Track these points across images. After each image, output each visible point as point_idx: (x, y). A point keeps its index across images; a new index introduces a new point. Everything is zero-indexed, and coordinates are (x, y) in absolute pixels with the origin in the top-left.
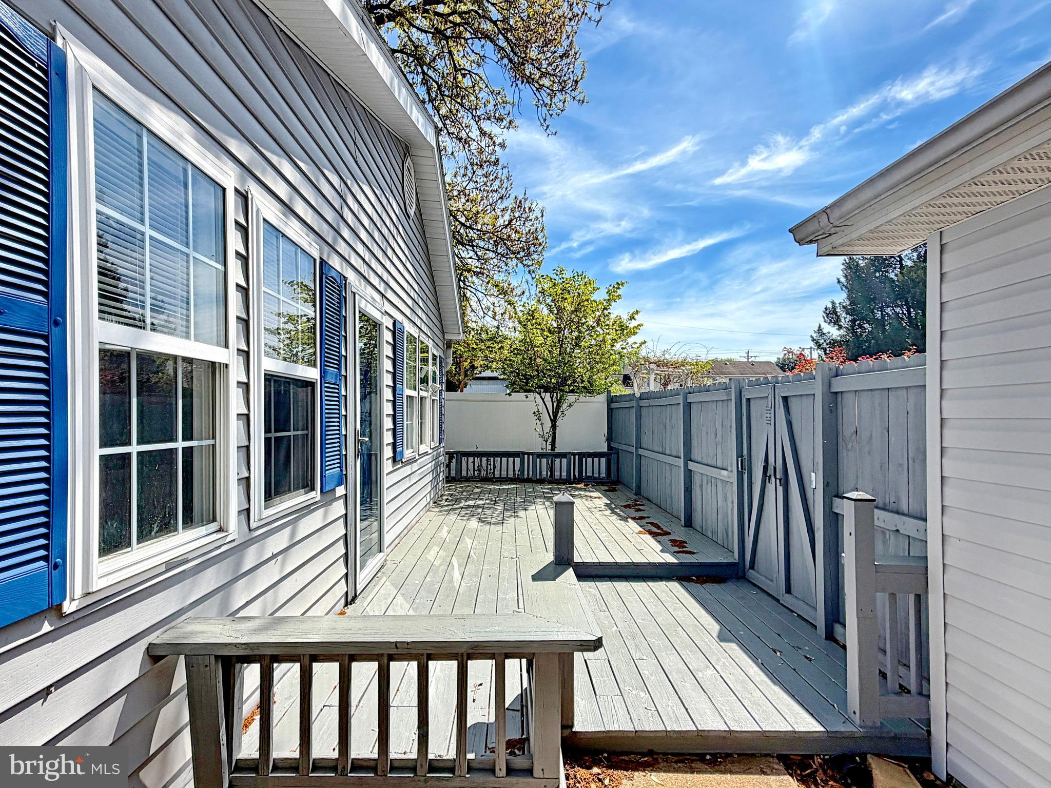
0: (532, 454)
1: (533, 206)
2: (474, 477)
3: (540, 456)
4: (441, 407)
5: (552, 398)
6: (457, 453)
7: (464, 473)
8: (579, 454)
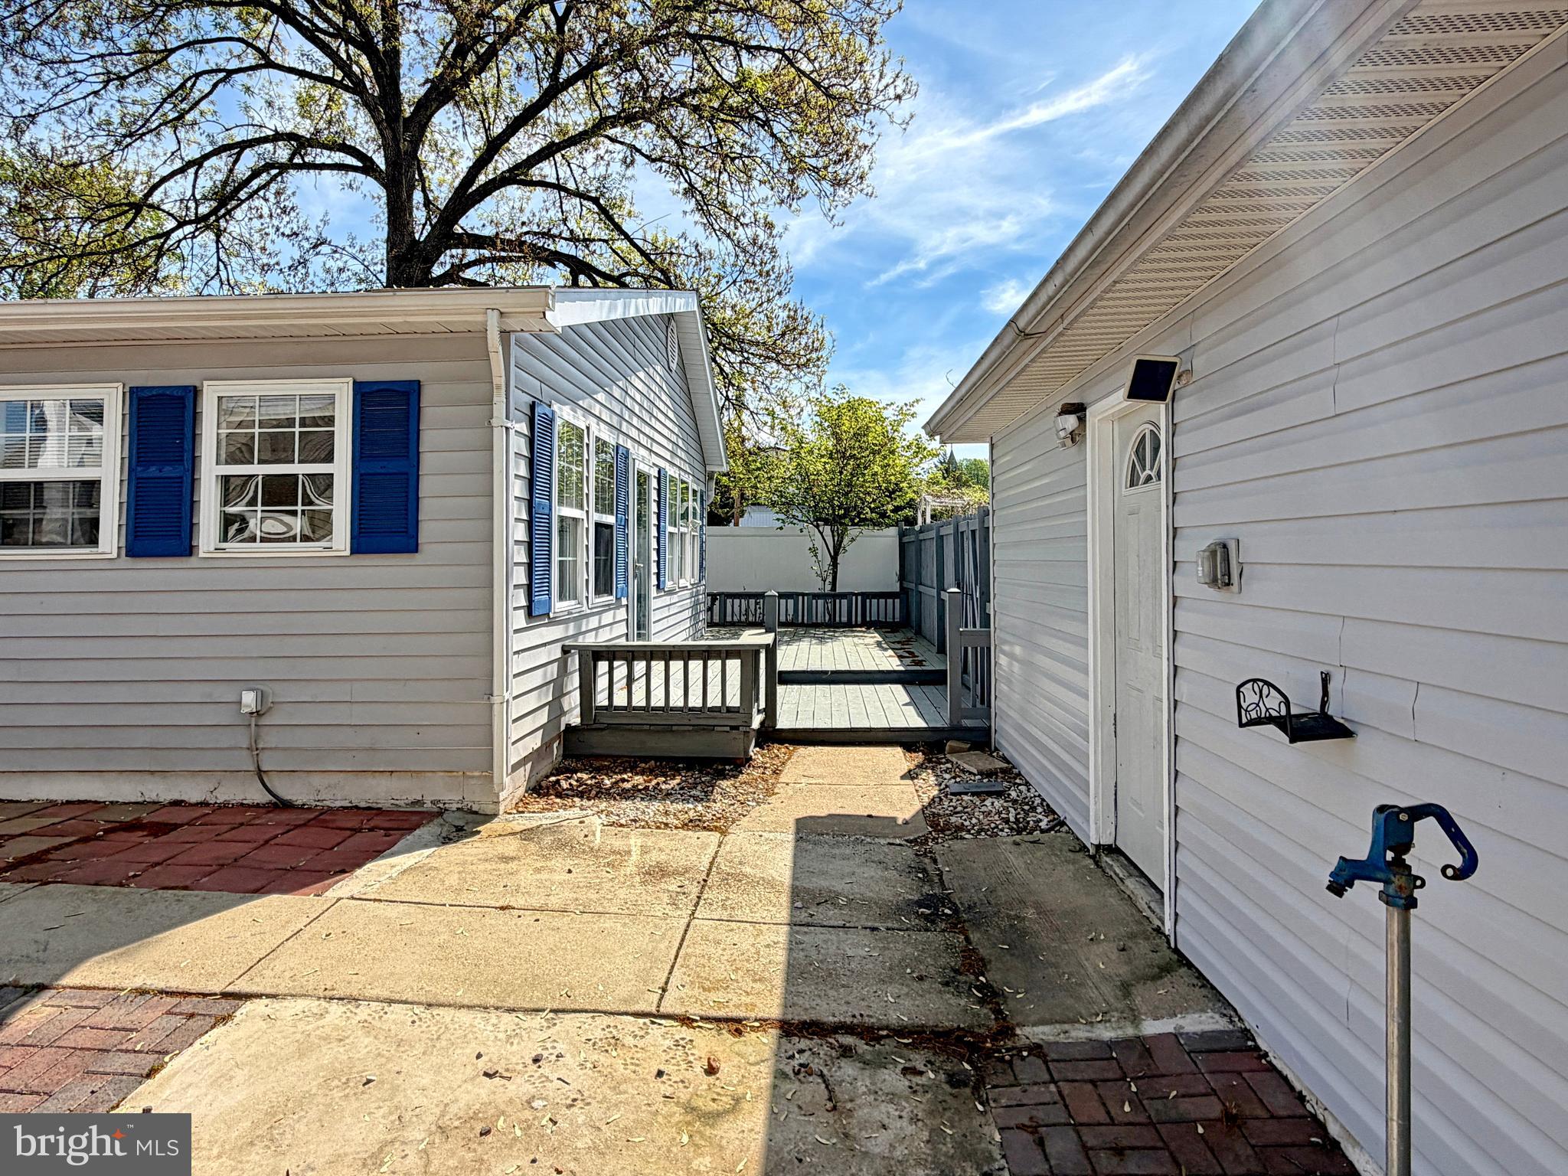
0: (807, 594)
1: (810, 317)
2: (740, 621)
3: (816, 596)
4: (702, 542)
5: (832, 532)
6: (720, 594)
7: (729, 619)
8: (862, 594)
